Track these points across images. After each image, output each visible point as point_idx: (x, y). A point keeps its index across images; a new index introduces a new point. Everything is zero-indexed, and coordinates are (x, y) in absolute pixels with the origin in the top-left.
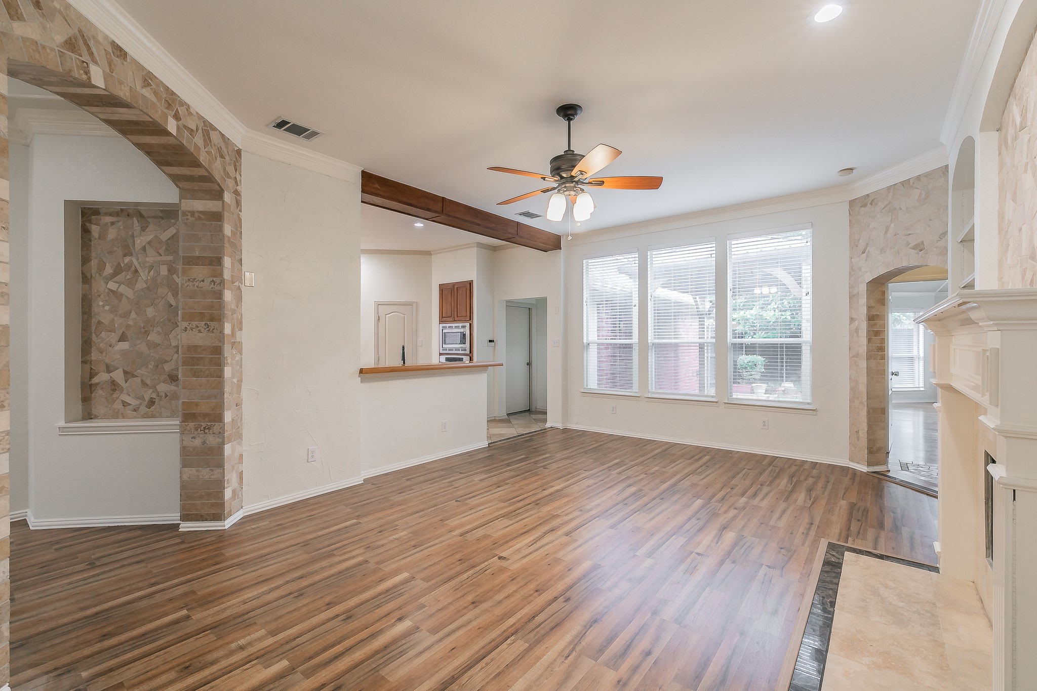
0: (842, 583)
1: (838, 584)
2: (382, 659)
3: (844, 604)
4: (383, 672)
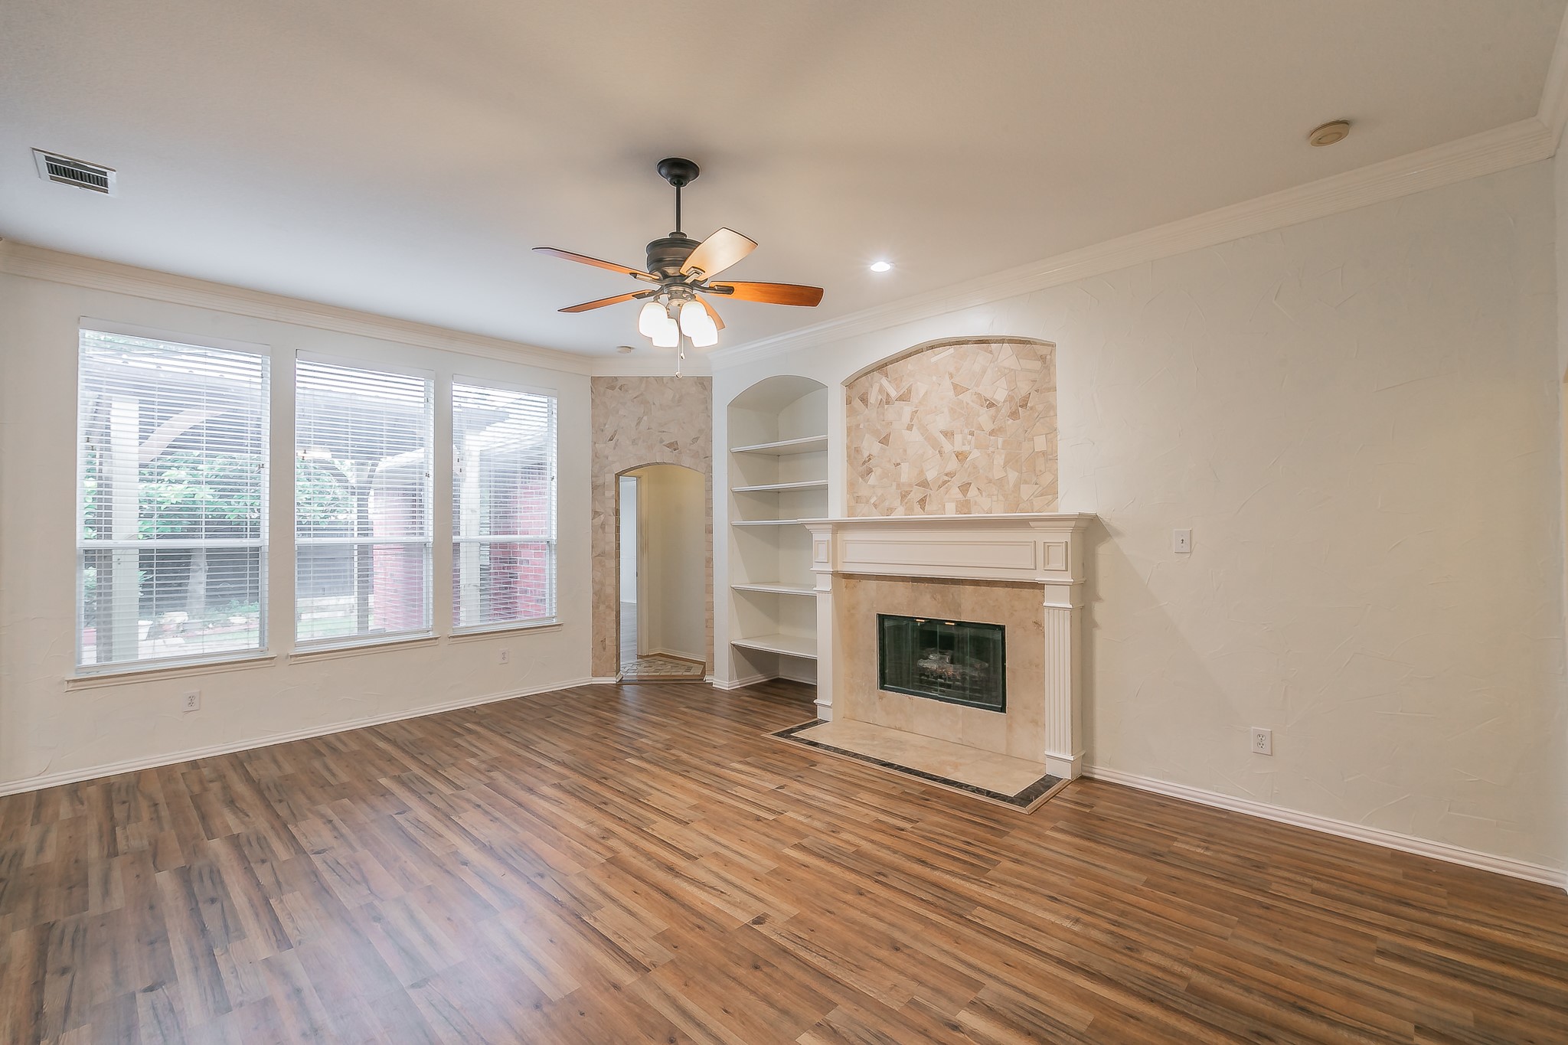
2: (1058, 1034)
4: (1083, 1028)
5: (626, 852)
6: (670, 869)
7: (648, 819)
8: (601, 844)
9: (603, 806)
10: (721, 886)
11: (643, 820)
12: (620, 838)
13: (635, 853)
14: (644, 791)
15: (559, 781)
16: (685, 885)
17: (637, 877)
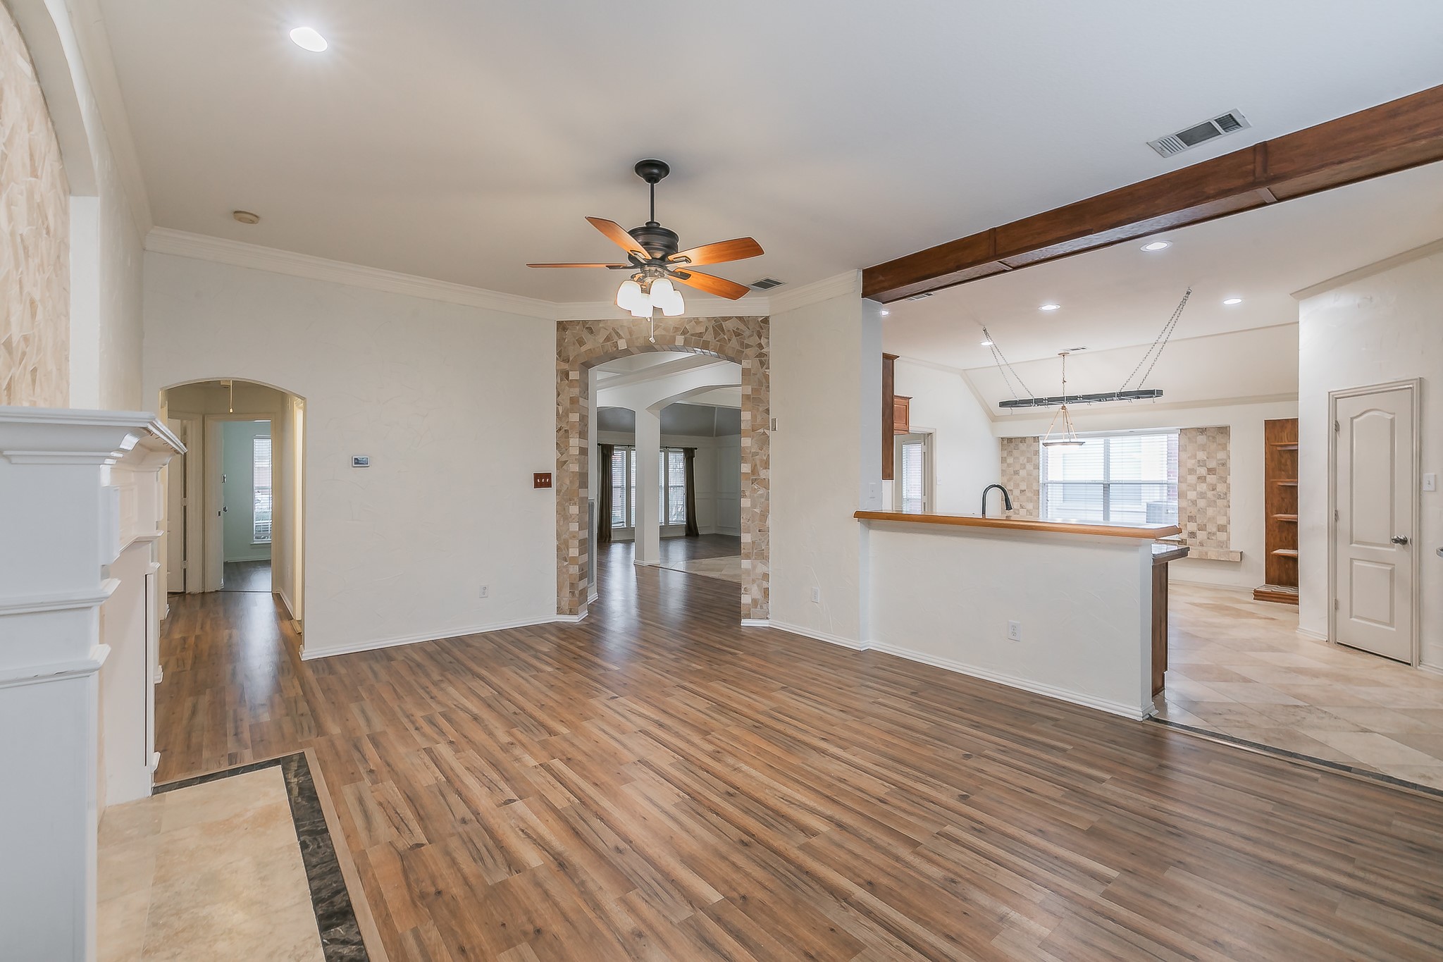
0: (305, 887)
1: (310, 880)
3: (290, 855)
5: (696, 739)
6: (661, 725)
7: (678, 769)
8: (719, 747)
9: (732, 790)
10: (628, 714)
11: (683, 768)
12: (702, 750)
13: (688, 737)
14: (685, 812)
15: (810, 840)
16: (653, 716)
17: (686, 722)
